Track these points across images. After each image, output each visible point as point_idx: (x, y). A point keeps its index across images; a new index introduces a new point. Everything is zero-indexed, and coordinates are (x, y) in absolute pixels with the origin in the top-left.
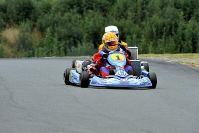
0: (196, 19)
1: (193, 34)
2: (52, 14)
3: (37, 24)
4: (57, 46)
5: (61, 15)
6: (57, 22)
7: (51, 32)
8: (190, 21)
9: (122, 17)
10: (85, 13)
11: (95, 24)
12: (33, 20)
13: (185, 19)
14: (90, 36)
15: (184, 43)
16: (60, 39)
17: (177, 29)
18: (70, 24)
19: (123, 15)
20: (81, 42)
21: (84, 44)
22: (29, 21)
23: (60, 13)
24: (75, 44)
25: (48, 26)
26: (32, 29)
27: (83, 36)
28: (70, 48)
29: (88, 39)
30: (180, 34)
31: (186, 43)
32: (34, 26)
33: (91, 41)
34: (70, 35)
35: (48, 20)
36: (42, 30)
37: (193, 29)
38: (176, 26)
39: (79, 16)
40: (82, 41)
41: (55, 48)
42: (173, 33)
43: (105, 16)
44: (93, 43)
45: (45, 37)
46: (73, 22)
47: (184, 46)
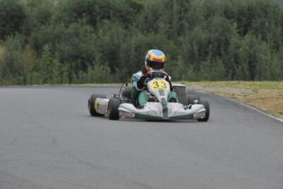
0: (254, 33)
1: (250, 54)
2: (52, 26)
3: (31, 39)
4: (59, 70)
5: (65, 26)
6: (58, 37)
7: (50, 51)
8: (246, 37)
9: (151, 29)
10: (98, 24)
11: (112, 40)
12: (25, 33)
13: (239, 33)
14: (105, 57)
15: (238, 67)
16: (62, 61)
17: (228, 47)
18: (77, 40)
19: (153, 27)
20: (92, 65)
21: (96, 67)
22: (19, 35)
23: (63, 24)
24: (85, 69)
25: (46, 42)
26: (23, 46)
27: (95, 56)
29: (102, 61)
30: (232, 54)
31: (240, 67)
32: (26, 42)
33: (107, 64)
34: (77, 54)
35: (46, 34)
36: (38, 48)
37: (251, 47)
38: (227, 43)
39: (89, 28)
40: (94, 63)
41: (56, 73)
42: (223, 53)
43: (126, 28)
44: (109, 65)
45: (41, 58)
46: (82, 37)
47: (237, 71)
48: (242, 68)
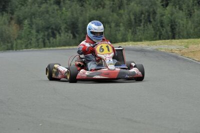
1: (171, 20)
2: (29, 7)
3: (14, 16)
4: (36, 38)
6: (34, 14)
7: (29, 24)
8: (168, 8)
10: (62, 4)
11: (73, 15)
12: (10, 13)
13: (163, 5)
14: (68, 27)
15: (163, 30)
16: (38, 31)
17: (156, 16)
18: (48, 16)
19: (101, 4)
20: (60, 33)
21: (62, 34)
22: (6, 14)
23: (37, 5)
24: (54, 36)
25: (26, 18)
26: (9, 22)
27: (61, 27)
28: (48, 40)
29: (67, 30)
30: (158, 20)
31: (165, 29)
32: (11, 19)
33: (70, 32)
34: (48, 26)
35: (25, 12)
36: (20, 22)
37: (172, 15)
38: (155, 13)
39: (56, 7)
41: (34, 40)
42: (152, 20)
43: (82, 5)
44: (71, 33)
45: (22, 29)
46: (50, 13)
47: (163, 32)
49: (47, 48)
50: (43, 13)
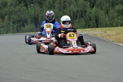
0: (97, 7)
1: (96, 16)
2: (8, 8)
4: (13, 27)
5: (14, 8)
6: (11, 12)
7: (8, 19)
8: (94, 8)
9: (52, 7)
10: (29, 6)
11: (35, 13)
13: (90, 7)
14: (32, 20)
15: (91, 22)
16: (14, 23)
17: (86, 13)
18: (20, 14)
20: (27, 24)
21: (29, 25)
23: (13, 7)
24: (24, 25)
25: (6, 15)
27: (28, 20)
28: (20, 28)
29: (31, 22)
30: (88, 16)
31: (92, 22)
34: (20, 20)
35: (6, 11)
36: (3, 18)
37: (96, 13)
38: (85, 12)
39: (25, 8)
40: (28, 23)
41: (11, 28)
42: (84, 16)
43: (41, 7)
44: (34, 24)
45: (4, 22)
46: (22, 12)
47: (91, 24)
48: (93, 22)
49: (19, 33)
50: (17, 12)
